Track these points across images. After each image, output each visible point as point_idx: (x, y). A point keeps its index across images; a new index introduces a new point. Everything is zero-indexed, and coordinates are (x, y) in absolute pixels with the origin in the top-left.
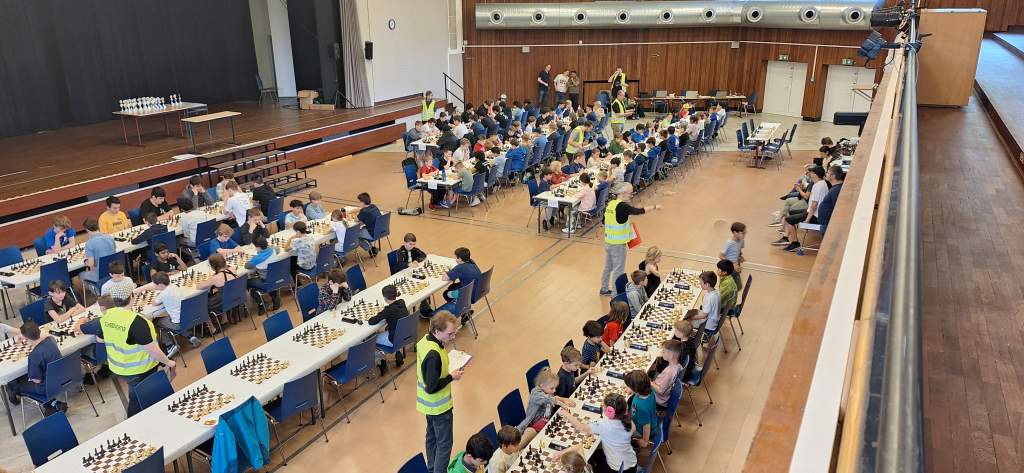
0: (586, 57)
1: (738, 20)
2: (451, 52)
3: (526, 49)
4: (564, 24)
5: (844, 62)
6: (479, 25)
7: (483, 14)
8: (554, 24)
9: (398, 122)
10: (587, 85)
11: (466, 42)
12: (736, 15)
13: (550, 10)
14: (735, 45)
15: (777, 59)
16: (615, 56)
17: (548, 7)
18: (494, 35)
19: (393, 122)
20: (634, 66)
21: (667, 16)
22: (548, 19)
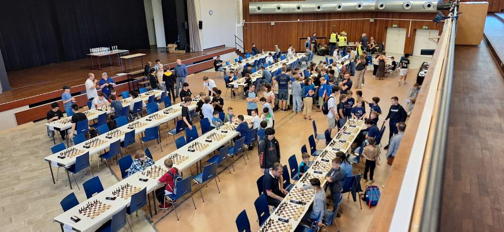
0: (301, 27)
1: (373, 8)
2: (238, 25)
3: (273, 23)
4: (291, 11)
5: (424, 27)
6: (251, 12)
7: (253, 7)
8: (286, 12)
11: (244, 21)
12: (373, 6)
13: (284, 5)
14: (372, 20)
15: (392, 27)
16: (315, 26)
17: (284, 3)
18: (257, 17)
19: (212, 58)
20: (324, 31)
21: (340, 7)
22: (284, 9)
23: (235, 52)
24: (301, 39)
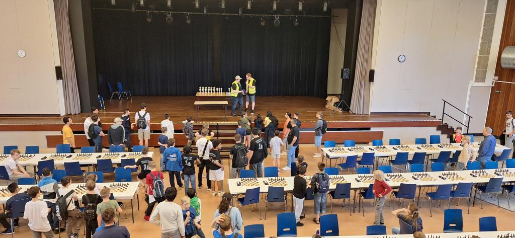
2: (473, 83)
9: (373, 130)
11: (497, 78)
19: (369, 129)
23: (435, 128)
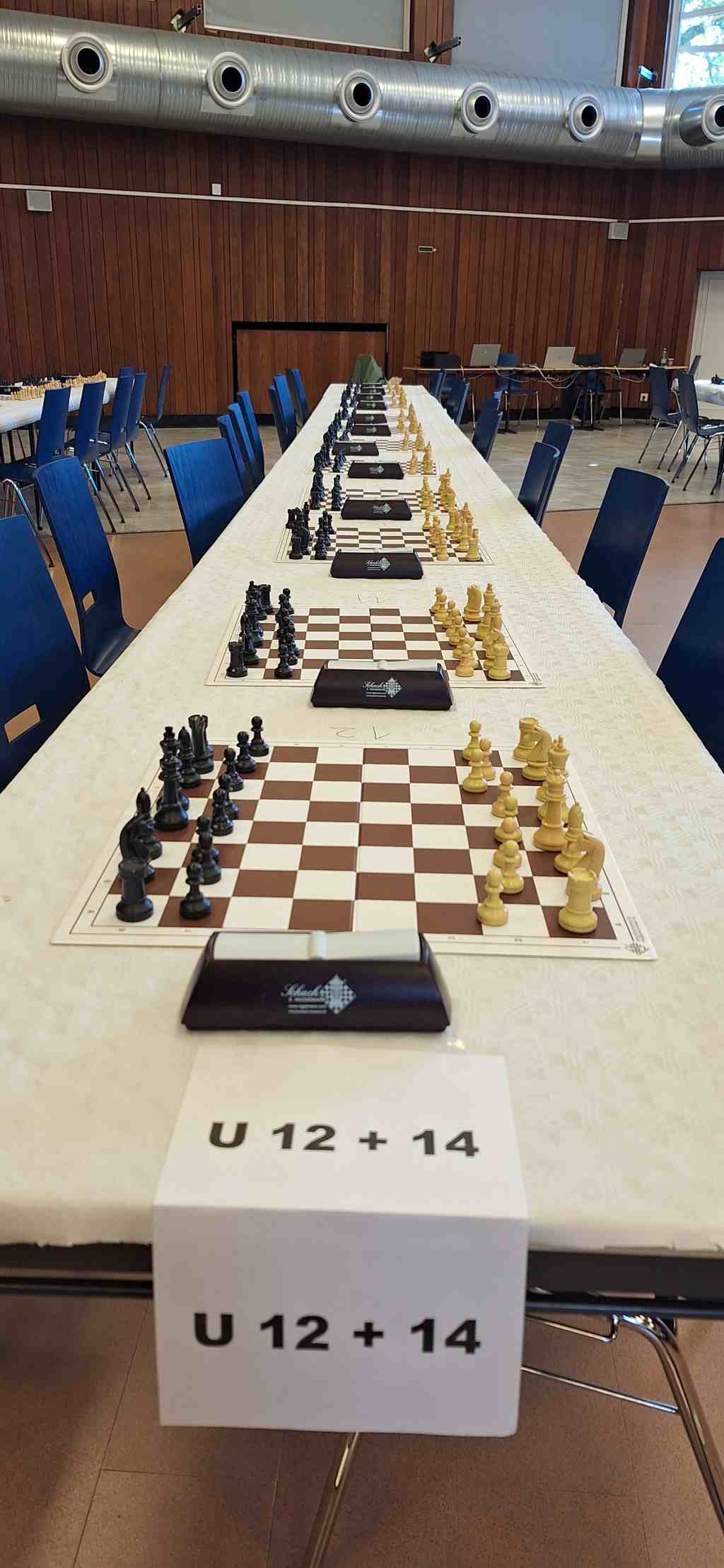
0: (235, 242)
1: (651, 146)
3: (39, 198)
4: (178, 105)
8: (141, 102)
10: (244, 336)
13: (130, 48)
14: (618, 231)
16: (321, 246)
17: (119, 38)
20: (373, 283)
21: (483, 107)
22: (123, 77)
24: (237, 326)
